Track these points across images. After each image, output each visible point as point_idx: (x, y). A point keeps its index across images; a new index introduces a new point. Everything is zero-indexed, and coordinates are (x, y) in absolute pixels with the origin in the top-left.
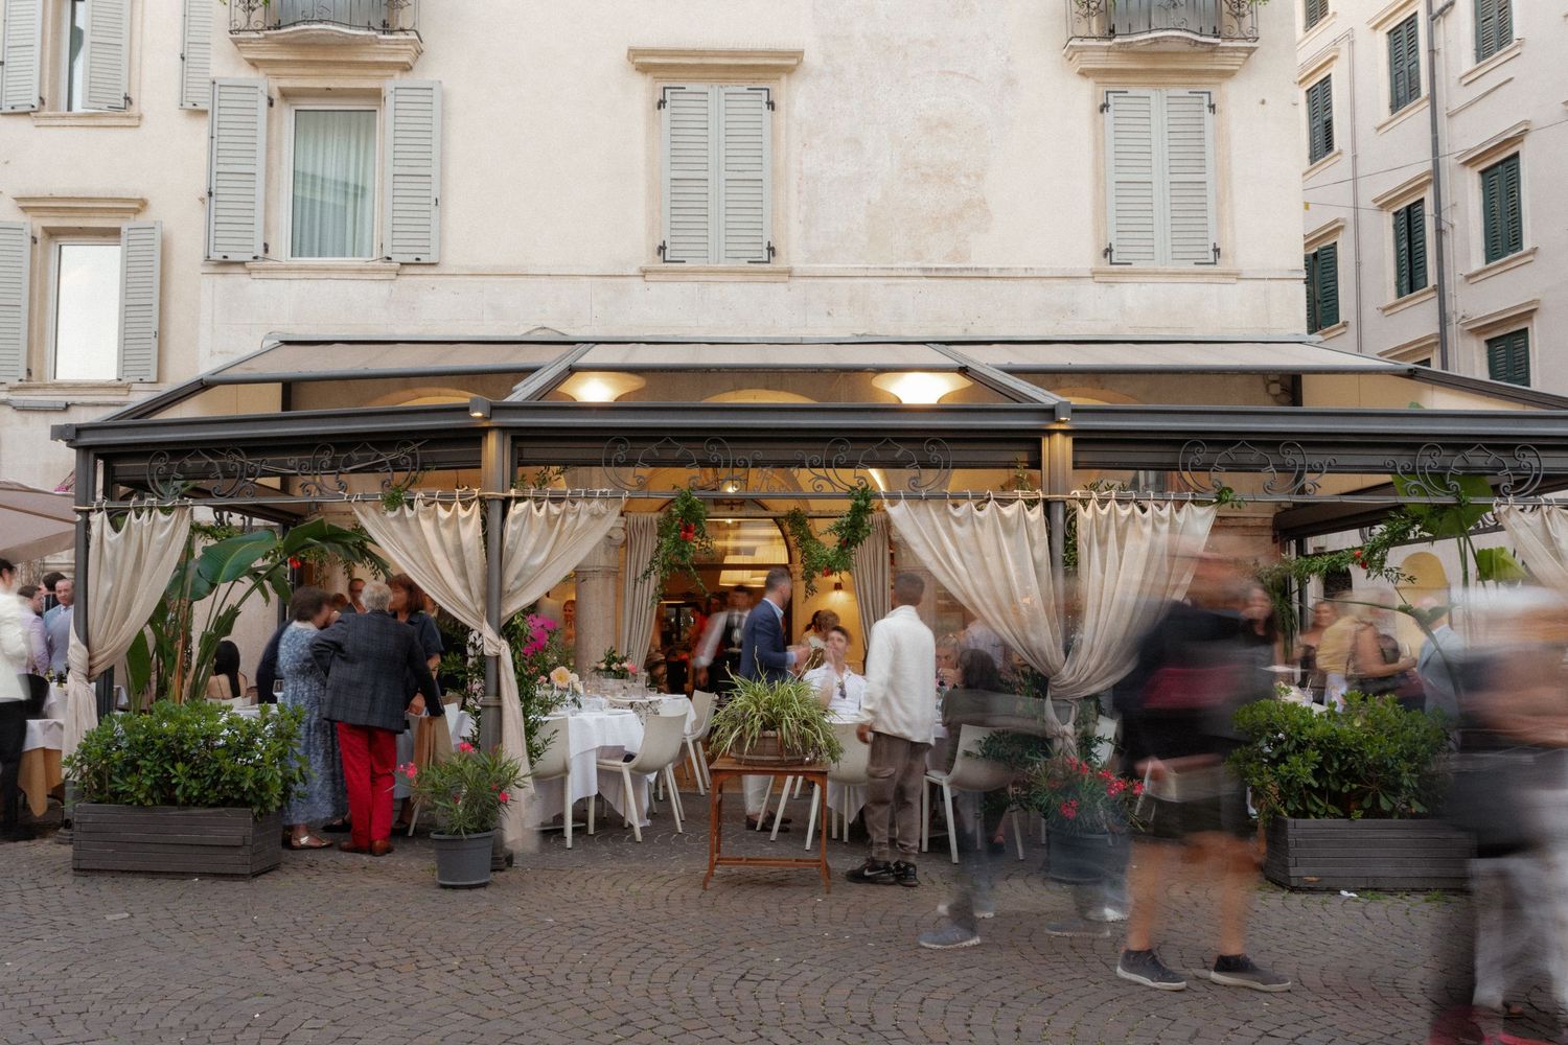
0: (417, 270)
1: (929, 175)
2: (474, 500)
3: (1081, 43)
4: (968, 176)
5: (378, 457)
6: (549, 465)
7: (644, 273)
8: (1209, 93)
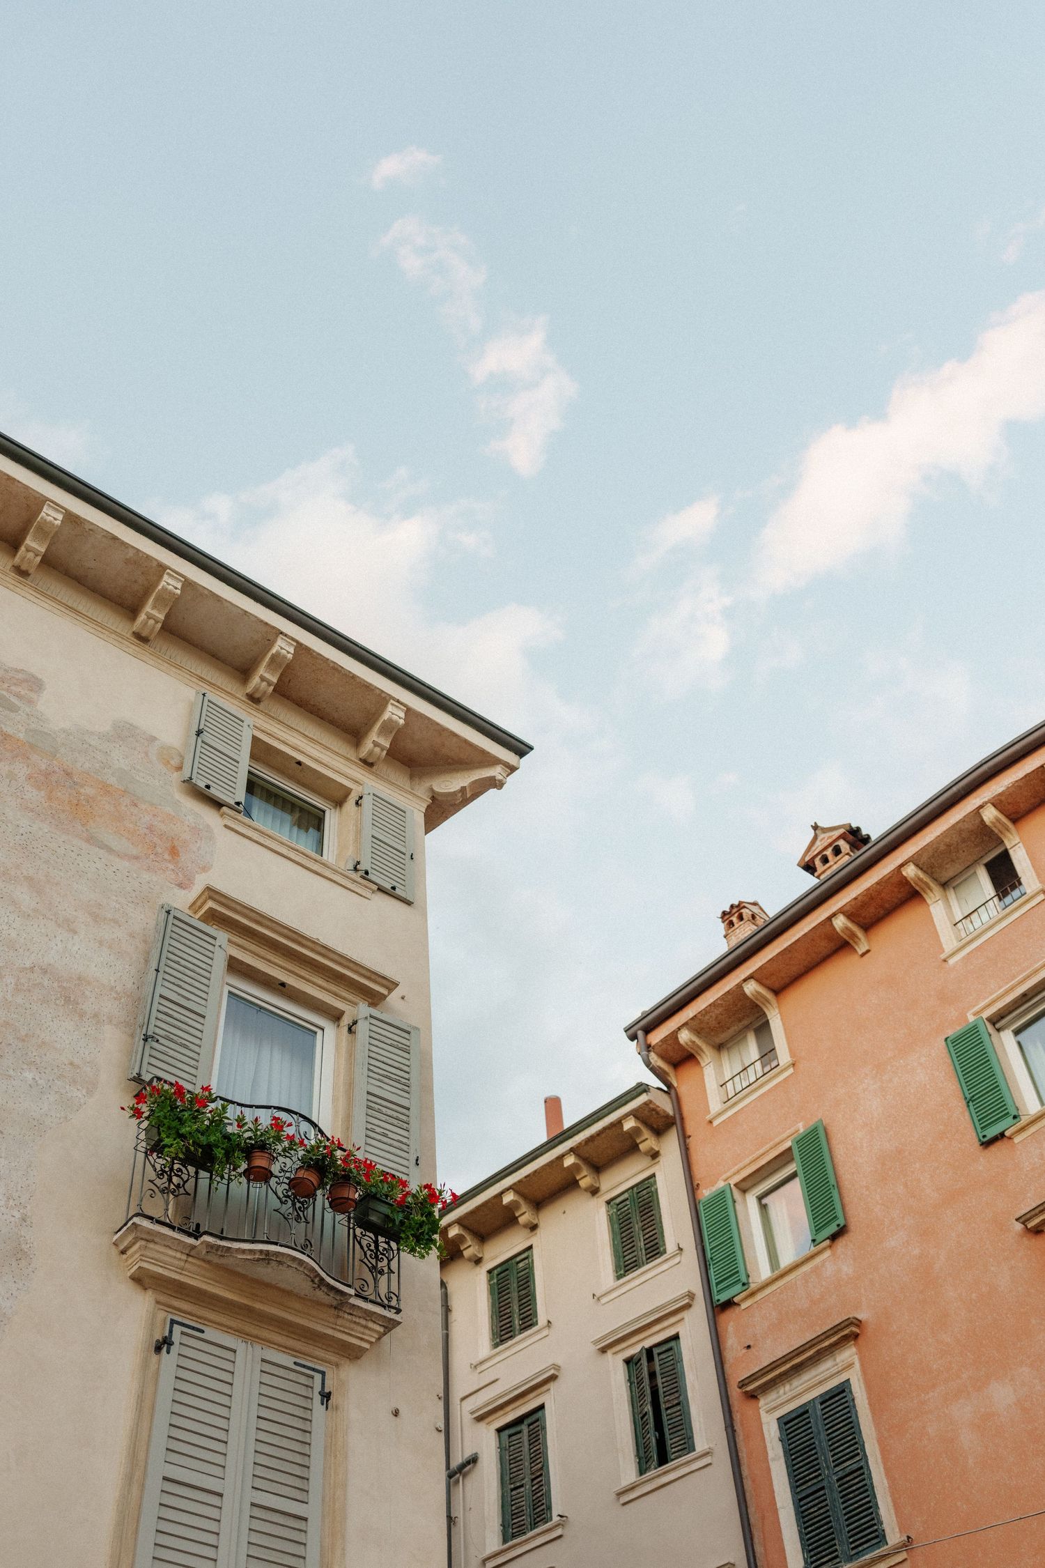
3: (149, 1228)
8: (323, 1373)
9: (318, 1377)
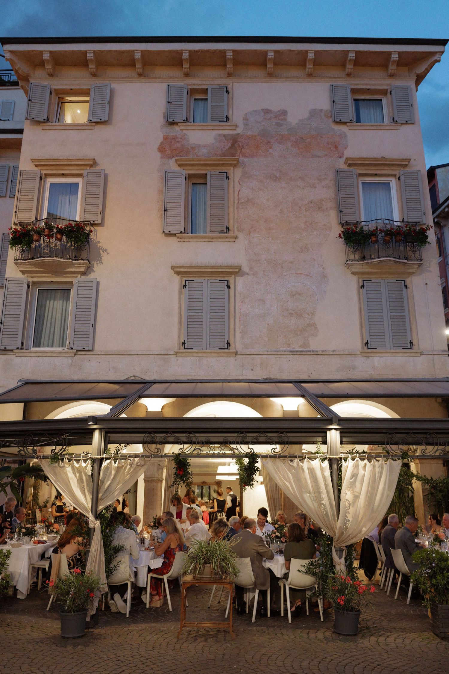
0: (83, 353)
1: (292, 314)
2: (89, 459)
3: (351, 262)
4: (308, 314)
5: (51, 440)
6: (121, 443)
7: (177, 353)
8: (404, 281)
9: (403, 282)
